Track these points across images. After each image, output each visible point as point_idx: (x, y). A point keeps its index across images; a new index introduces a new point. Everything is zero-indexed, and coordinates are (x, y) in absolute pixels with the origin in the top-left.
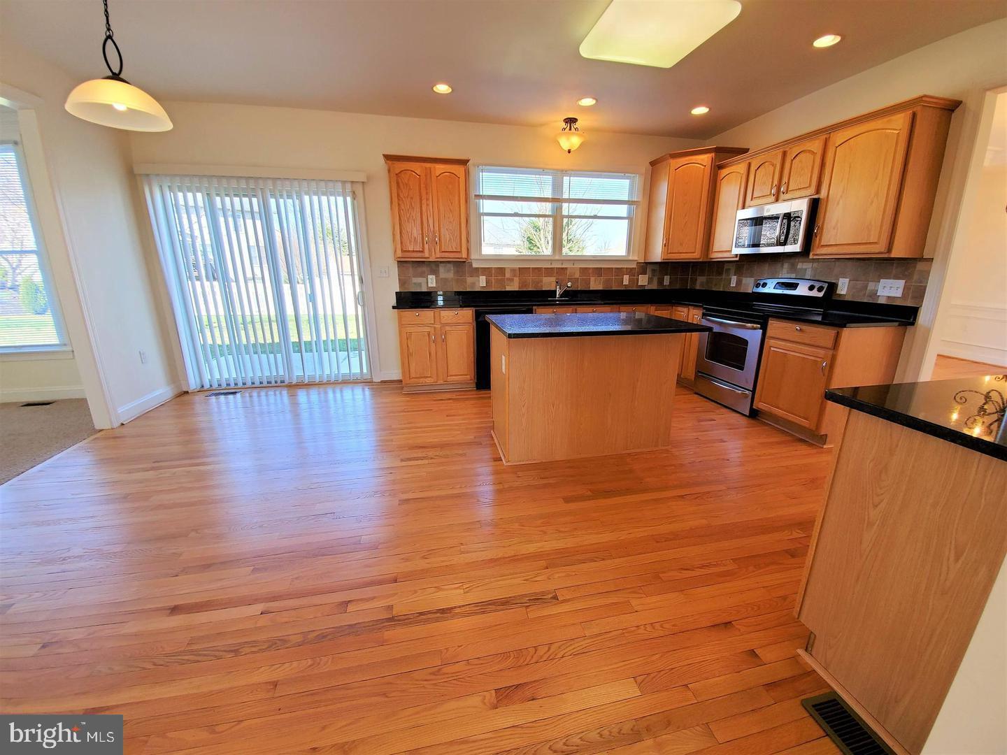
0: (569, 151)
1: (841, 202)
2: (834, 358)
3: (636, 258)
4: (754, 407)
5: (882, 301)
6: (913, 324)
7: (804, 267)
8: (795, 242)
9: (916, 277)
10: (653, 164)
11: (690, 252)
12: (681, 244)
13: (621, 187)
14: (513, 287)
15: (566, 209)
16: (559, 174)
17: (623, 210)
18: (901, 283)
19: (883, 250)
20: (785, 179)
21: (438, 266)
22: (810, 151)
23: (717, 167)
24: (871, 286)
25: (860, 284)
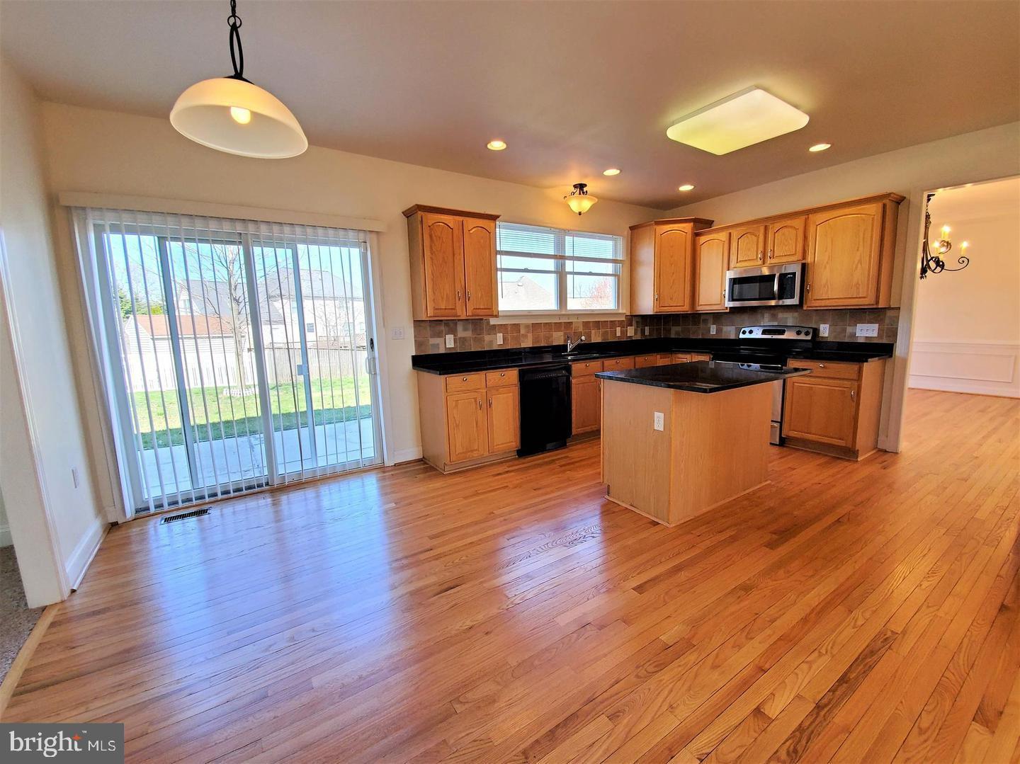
0: (580, 214)
1: (828, 266)
2: (859, 387)
3: (624, 311)
4: (783, 436)
5: (861, 341)
6: (891, 356)
7: (785, 316)
8: (792, 297)
9: (887, 321)
10: (632, 228)
11: (679, 305)
12: (671, 299)
13: (606, 247)
14: (527, 343)
15: (569, 266)
16: (561, 233)
17: (609, 268)
18: (876, 326)
19: (872, 303)
20: (769, 247)
21: (456, 324)
22: (791, 227)
23: (697, 235)
24: (849, 330)
25: (839, 328)
